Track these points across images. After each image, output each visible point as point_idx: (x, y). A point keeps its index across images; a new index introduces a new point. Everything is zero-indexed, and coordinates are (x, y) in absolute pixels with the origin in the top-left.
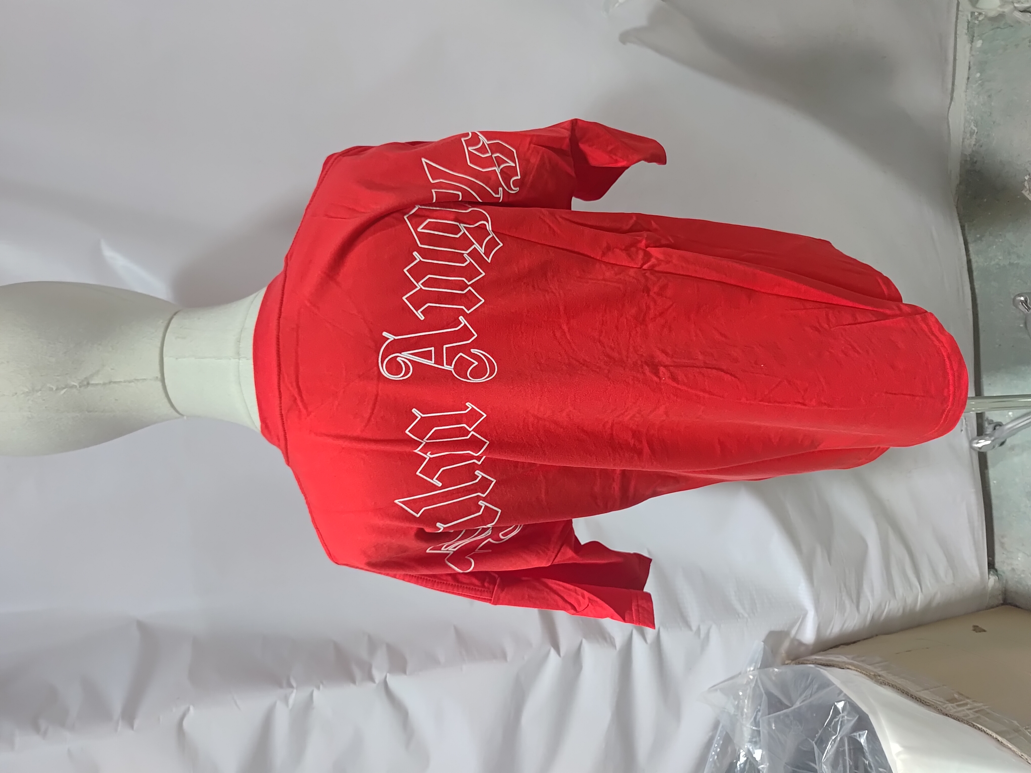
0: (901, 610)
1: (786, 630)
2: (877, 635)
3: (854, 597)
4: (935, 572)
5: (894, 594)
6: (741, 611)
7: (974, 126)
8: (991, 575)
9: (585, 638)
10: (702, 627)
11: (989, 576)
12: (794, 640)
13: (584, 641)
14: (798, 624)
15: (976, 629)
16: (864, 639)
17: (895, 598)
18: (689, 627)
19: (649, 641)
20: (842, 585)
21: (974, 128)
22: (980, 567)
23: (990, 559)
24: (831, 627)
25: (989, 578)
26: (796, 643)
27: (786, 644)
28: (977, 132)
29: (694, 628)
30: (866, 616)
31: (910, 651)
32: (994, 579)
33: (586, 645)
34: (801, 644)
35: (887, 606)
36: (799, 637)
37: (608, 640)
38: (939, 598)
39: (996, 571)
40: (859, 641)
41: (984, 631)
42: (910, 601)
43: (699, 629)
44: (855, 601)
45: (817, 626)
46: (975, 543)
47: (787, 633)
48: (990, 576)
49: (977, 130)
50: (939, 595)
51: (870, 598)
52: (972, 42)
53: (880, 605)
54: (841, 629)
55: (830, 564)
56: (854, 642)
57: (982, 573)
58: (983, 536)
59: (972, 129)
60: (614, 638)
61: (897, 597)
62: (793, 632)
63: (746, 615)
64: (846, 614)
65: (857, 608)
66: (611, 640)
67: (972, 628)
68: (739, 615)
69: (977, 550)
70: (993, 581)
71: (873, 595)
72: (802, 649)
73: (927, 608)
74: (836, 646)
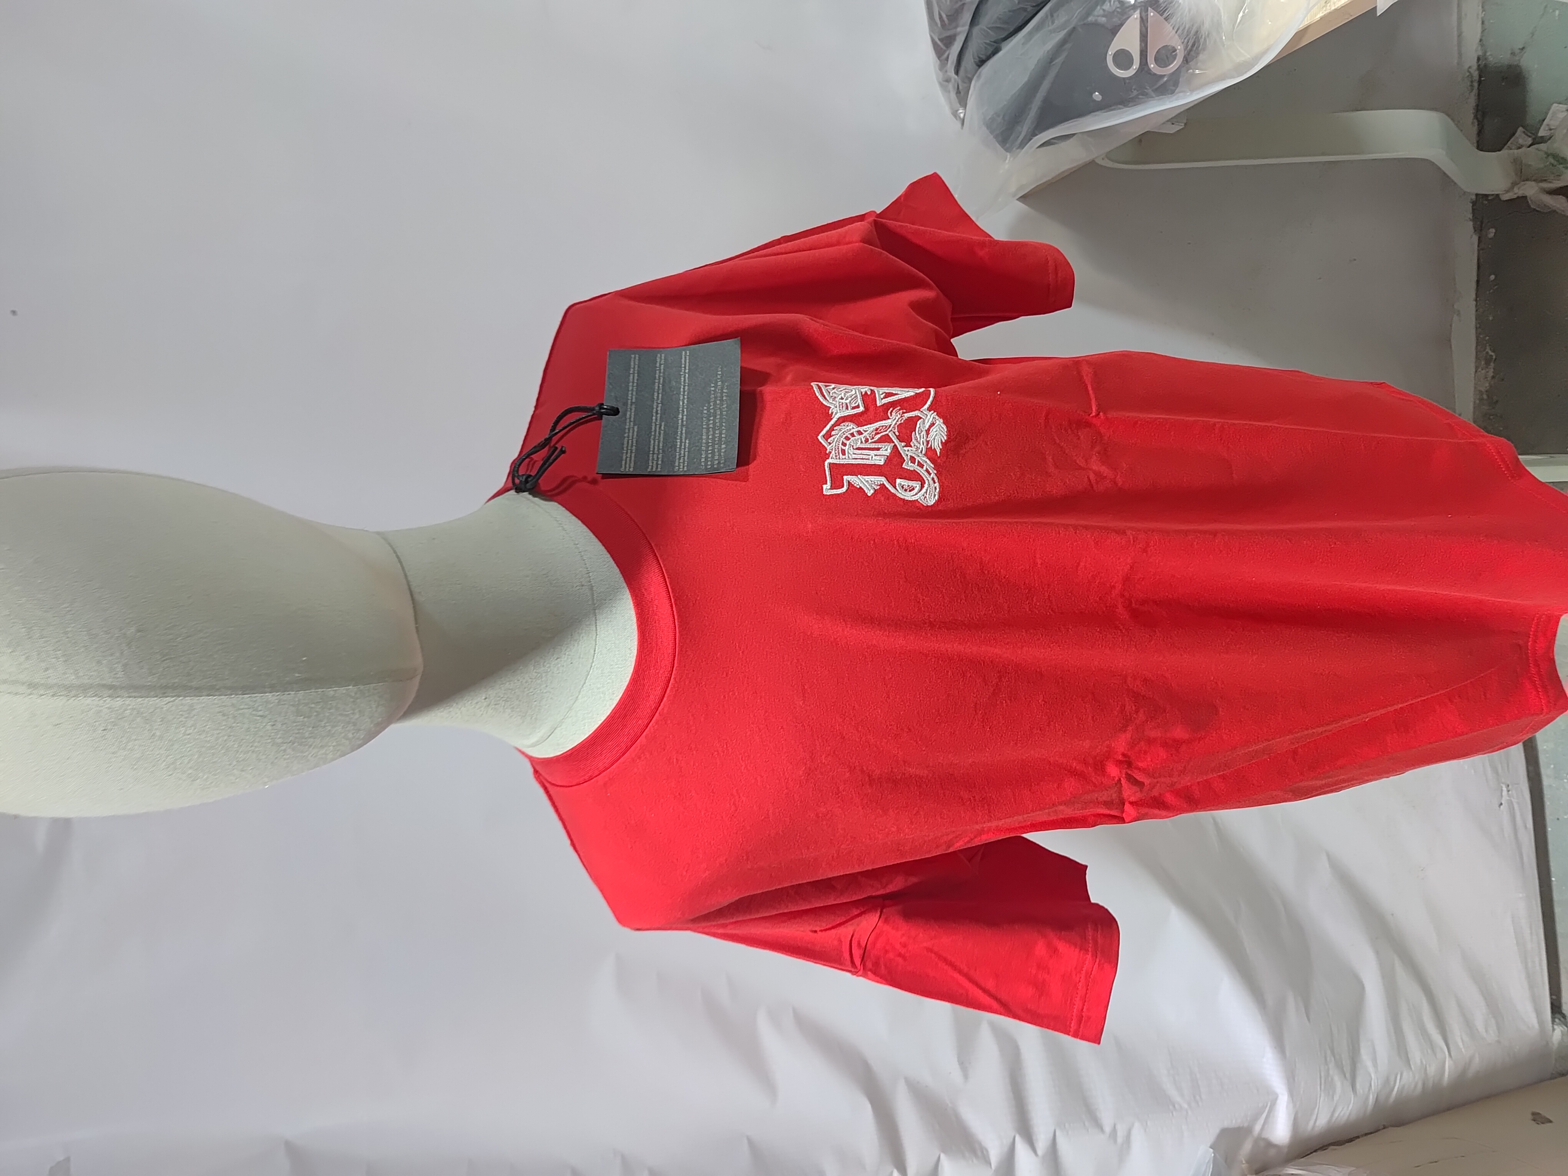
0: (1420, 1085)
1: (1246, 1125)
2: (1385, 1128)
3: (1347, 1069)
4: (1468, 1024)
5: (1408, 1061)
6: (1177, 1098)
7: (1491, 349)
8: (1557, 1025)
9: (943, 1152)
10: (1119, 1127)
11: (1553, 1027)
12: (1259, 1138)
13: (943, 1156)
14: (1264, 1116)
15: (1539, 1119)
16: (1366, 1134)
17: (1411, 1068)
18: (1101, 1128)
19: (1040, 1152)
20: (1329, 1052)
21: (1491, 353)
22: (1539, 1013)
23: (1554, 997)
24: (1314, 1117)
25: (1554, 1030)
26: (1262, 1144)
27: (1247, 1147)
28: (1496, 359)
29: (1108, 1129)
30: (1367, 1098)
31: (1436, 1162)
32: (1562, 1031)
33: (945, 1162)
34: (1269, 1144)
35: (1398, 1081)
36: (1266, 1135)
37: (979, 1153)
38: (1477, 1064)
39: (1564, 1016)
40: (1358, 1137)
41: (1550, 1122)
42: (1432, 1070)
43: (1114, 1130)
44: (1348, 1075)
45: (1292, 1118)
46: (1529, 976)
47: (1248, 1131)
48: (1556, 1027)
49: (1496, 356)
50: (1477, 1060)
51: (1371, 1070)
52: (1481, 230)
53: (1387, 1080)
54: (1329, 1121)
55: (1309, 1020)
56: (1351, 1140)
57: (1541, 1023)
58: (1541, 965)
59: (1487, 353)
60: (987, 1151)
61: (1412, 1067)
62: (1257, 1128)
63: (1185, 1106)
64: (1336, 1098)
65: (1353, 1089)
66: (982, 1152)
67: (1530, 1117)
68: (1174, 1106)
69: (1532, 986)
70: (1560, 1033)
71: (1375, 1065)
72: (1272, 1152)
73: (1460, 1081)
74: (1324, 1147)
